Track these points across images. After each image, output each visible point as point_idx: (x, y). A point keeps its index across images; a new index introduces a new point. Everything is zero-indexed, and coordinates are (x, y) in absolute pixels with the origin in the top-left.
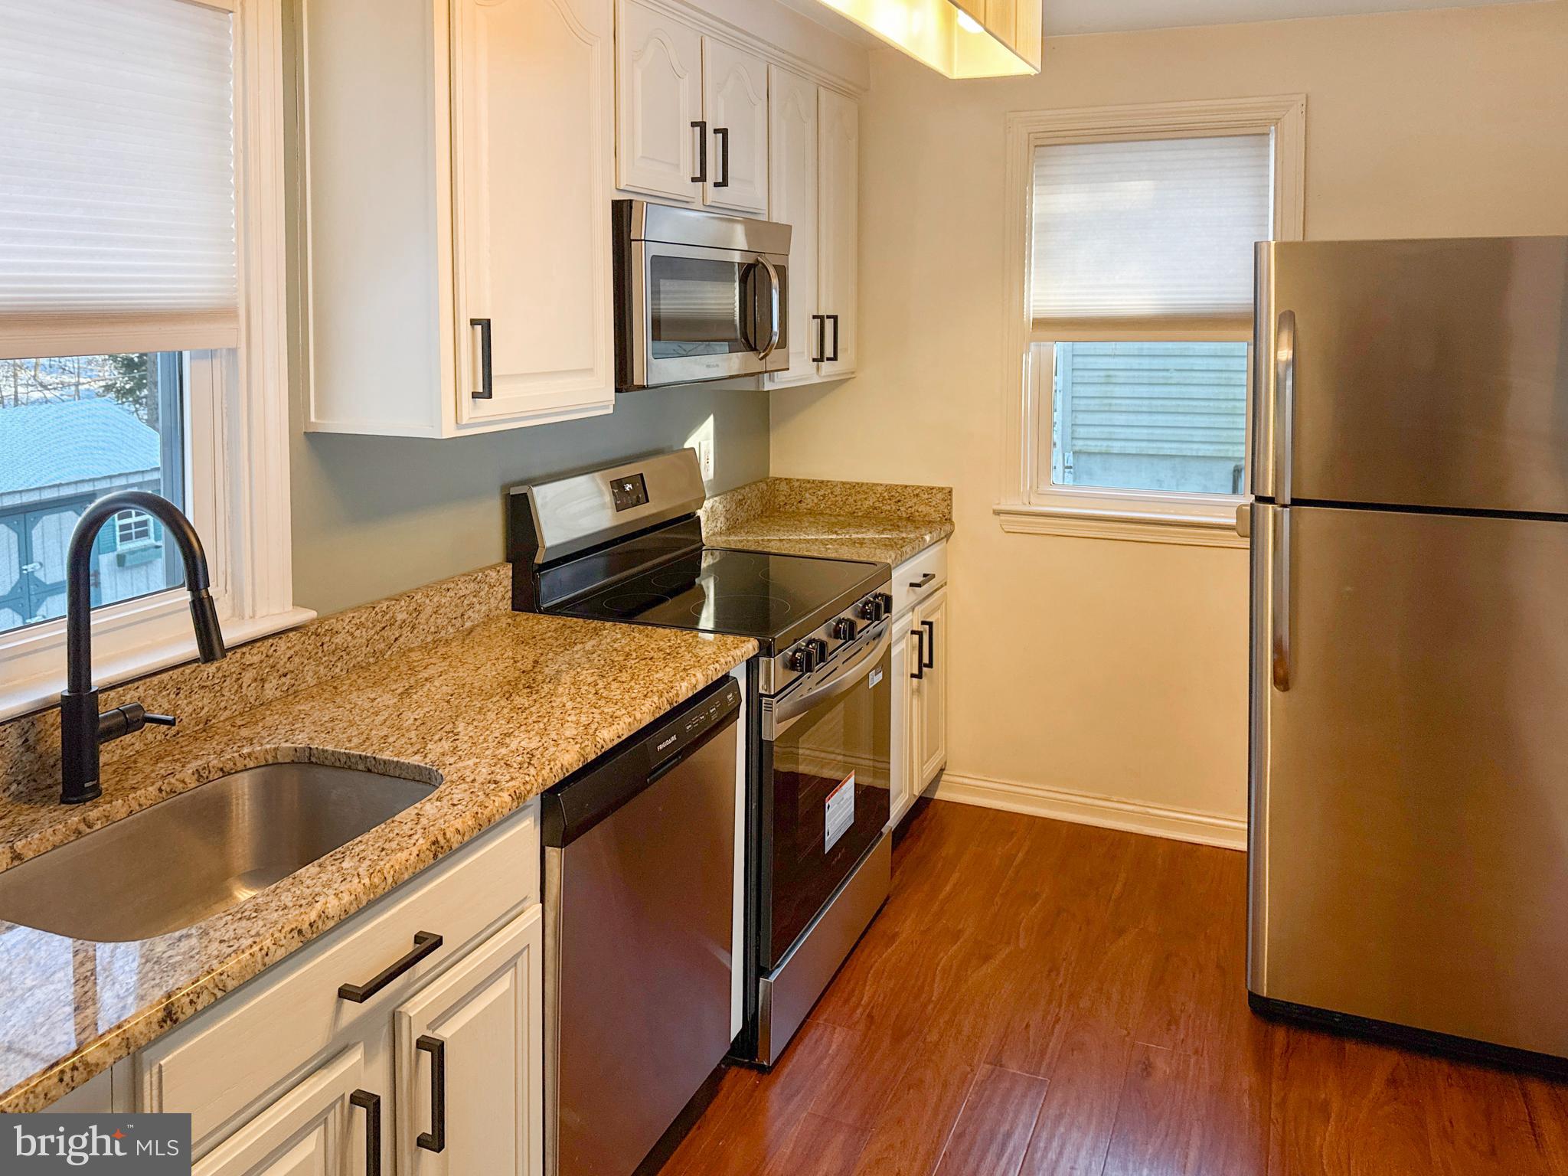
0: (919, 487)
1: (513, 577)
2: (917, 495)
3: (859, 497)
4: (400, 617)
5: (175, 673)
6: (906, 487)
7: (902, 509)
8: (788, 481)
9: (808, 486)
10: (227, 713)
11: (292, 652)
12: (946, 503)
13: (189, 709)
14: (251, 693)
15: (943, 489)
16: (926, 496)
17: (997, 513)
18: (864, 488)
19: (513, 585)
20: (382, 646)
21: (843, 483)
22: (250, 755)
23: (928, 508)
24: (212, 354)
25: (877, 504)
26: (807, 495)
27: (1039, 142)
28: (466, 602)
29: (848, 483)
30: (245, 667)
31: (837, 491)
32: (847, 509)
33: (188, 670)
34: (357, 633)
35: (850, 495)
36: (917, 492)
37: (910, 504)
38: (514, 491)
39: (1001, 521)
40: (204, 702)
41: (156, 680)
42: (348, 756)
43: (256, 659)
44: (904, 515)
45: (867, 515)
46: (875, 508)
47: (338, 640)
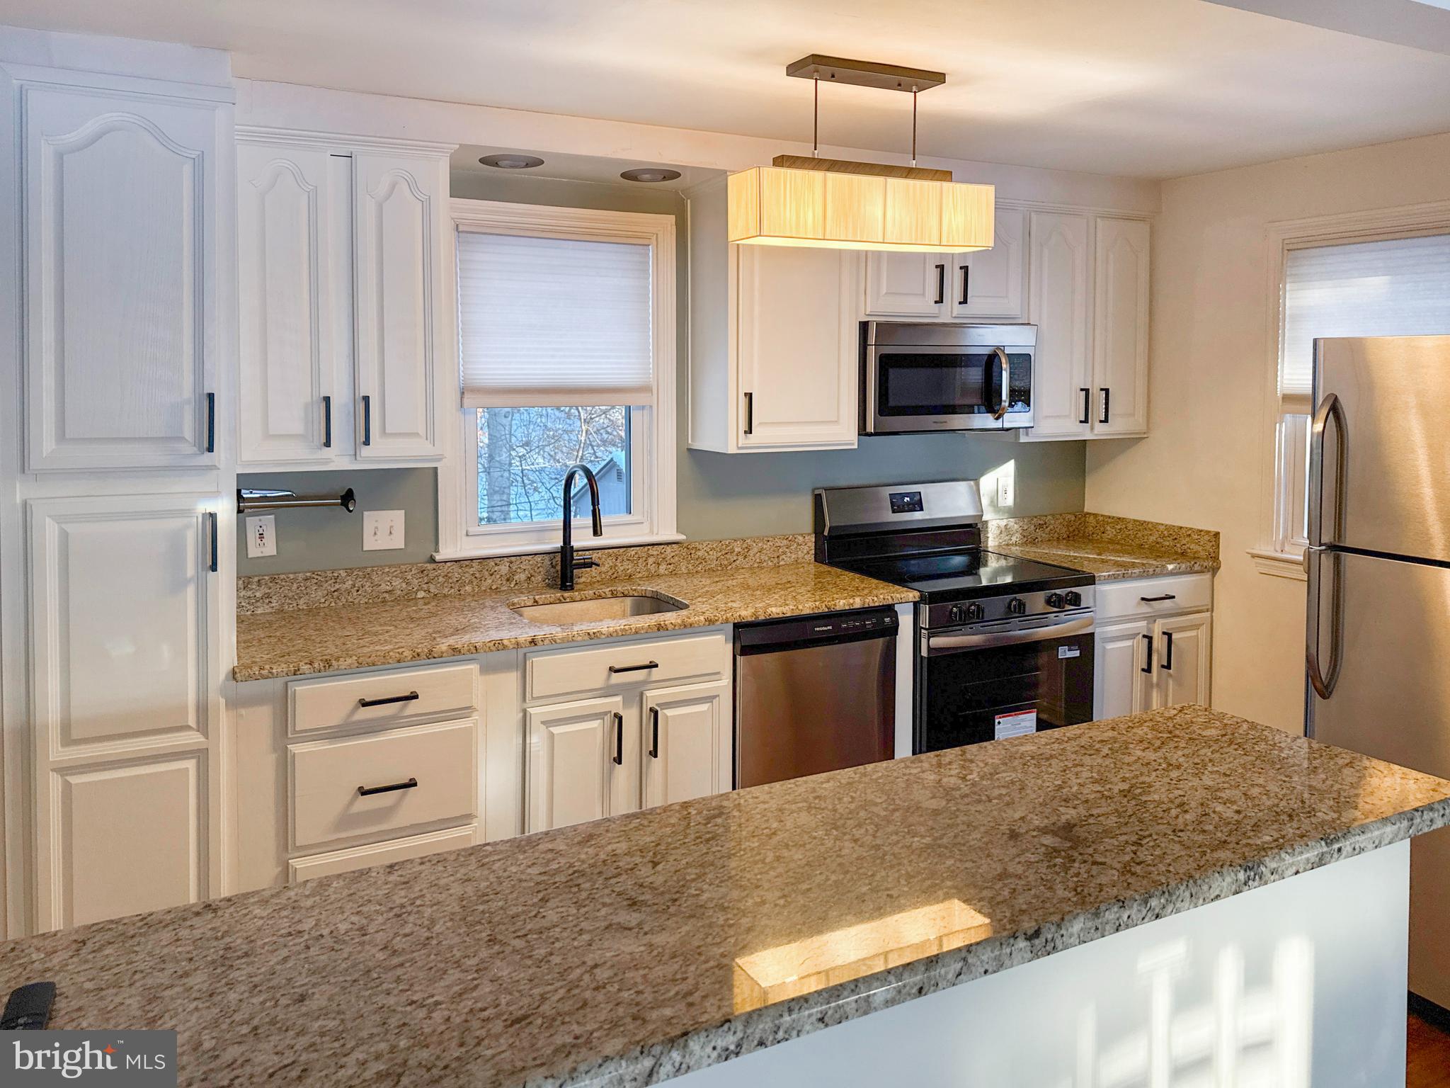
0: (1191, 529)
1: (815, 542)
2: (1189, 535)
3: (1146, 532)
4: (737, 550)
5: (615, 550)
6: (1181, 528)
7: (1178, 545)
8: (1095, 515)
9: (1110, 520)
10: (640, 575)
11: (673, 554)
12: (1211, 544)
13: (622, 568)
14: (653, 568)
15: (1209, 532)
16: (1196, 537)
17: (1254, 556)
18: (1150, 526)
19: (815, 547)
20: (726, 562)
21: (1135, 521)
22: (635, 590)
23: (1197, 547)
24: (643, 408)
25: (1159, 540)
26: (1108, 528)
27: (1291, 247)
28: (781, 550)
29: (1137, 521)
30: (649, 556)
31: (1130, 526)
32: (1137, 541)
33: (622, 550)
34: (711, 553)
35: (1140, 530)
36: (1189, 533)
37: (1184, 542)
38: (817, 492)
39: (1256, 563)
40: (629, 567)
41: (606, 551)
42: (668, 597)
43: (655, 553)
44: (1179, 551)
45: (1151, 549)
46: (1158, 543)
47: (700, 553)
